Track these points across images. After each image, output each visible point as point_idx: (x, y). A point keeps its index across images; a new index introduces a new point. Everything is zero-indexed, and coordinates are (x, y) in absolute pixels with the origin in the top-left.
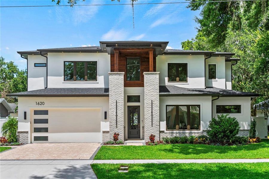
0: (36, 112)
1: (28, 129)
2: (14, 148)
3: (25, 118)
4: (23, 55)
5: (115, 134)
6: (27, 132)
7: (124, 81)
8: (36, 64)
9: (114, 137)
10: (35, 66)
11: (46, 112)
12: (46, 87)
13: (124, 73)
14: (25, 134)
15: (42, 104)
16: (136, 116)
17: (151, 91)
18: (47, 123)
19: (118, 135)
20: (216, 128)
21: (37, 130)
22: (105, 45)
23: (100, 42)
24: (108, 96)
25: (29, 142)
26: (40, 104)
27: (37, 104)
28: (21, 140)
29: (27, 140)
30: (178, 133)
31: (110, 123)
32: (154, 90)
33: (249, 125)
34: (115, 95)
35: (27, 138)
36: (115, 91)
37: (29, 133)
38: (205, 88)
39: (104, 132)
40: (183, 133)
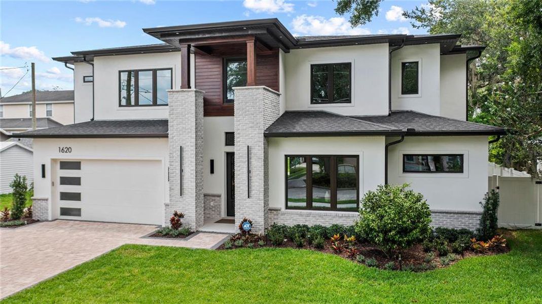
0: (65, 165)
1: (47, 195)
3: (44, 176)
4: (68, 62)
5: (176, 214)
6: (47, 200)
8: (86, 78)
9: (172, 221)
10: (84, 82)
11: (76, 165)
12: (92, 118)
14: (43, 203)
15: (68, 151)
18: (79, 184)
19: (181, 216)
21: (65, 196)
24: (166, 136)
25: (50, 218)
26: (65, 150)
27: (61, 151)
28: (36, 213)
29: (47, 213)
30: (308, 215)
31: (170, 191)
32: (253, 123)
33: (480, 203)
34: (180, 134)
35: (47, 210)
36: (179, 126)
37: (50, 202)
38: (390, 115)
39: (167, 205)
40: (321, 216)
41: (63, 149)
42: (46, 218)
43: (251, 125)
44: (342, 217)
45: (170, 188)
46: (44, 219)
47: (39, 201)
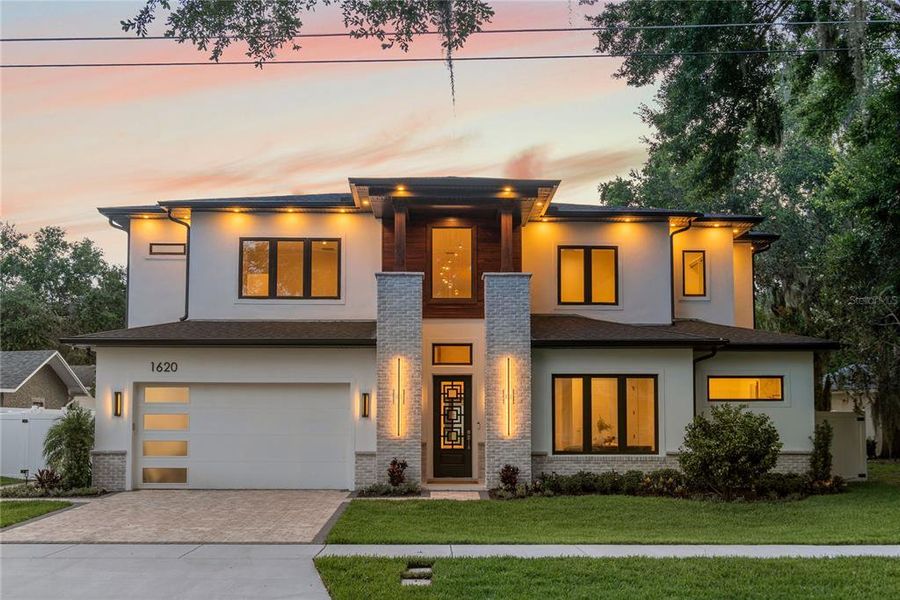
1: (126, 446)
2: (80, 504)
3: (118, 412)
4: (115, 217)
5: (394, 463)
6: (124, 454)
7: (423, 301)
8: (154, 247)
9: (392, 473)
10: (151, 253)
12: (183, 316)
13: (423, 273)
14: (116, 460)
15: (170, 369)
16: (459, 409)
17: (506, 330)
18: (185, 427)
19: (404, 465)
20: (709, 447)
22: (367, 188)
23: (352, 181)
24: (373, 344)
25: (128, 486)
26: (164, 368)
27: (156, 366)
28: (100, 479)
29: (123, 478)
30: (588, 461)
31: (378, 429)
32: (515, 326)
33: (810, 438)
34: (396, 341)
35: (124, 472)
36: (394, 328)
37: (129, 459)
38: (673, 324)
39: (359, 455)
40: (606, 461)
41: (160, 366)
42: (119, 486)
43: (511, 328)
44: (637, 461)
45: (378, 424)
46: (115, 489)
47: (107, 458)
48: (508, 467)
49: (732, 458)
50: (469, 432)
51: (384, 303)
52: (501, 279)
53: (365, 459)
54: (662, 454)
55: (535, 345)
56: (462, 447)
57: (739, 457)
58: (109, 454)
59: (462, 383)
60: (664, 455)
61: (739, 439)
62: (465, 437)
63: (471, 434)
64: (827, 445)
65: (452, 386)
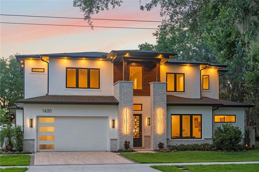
1: (35, 137)
6: (34, 140)
9: (125, 145)
10: (32, 71)
12: (47, 93)
14: (31, 142)
15: (49, 112)
19: (129, 143)
20: (224, 136)
24: (118, 104)
25: (35, 151)
26: (47, 111)
27: (44, 111)
28: (26, 148)
29: (34, 148)
30: (182, 141)
31: (119, 131)
32: (162, 99)
34: (125, 103)
35: (34, 146)
36: (124, 99)
37: (35, 141)
38: (201, 98)
39: (112, 140)
40: (187, 141)
41: (45, 111)
42: (33, 151)
43: (160, 100)
44: (196, 141)
46: (31, 152)
47: (28, 141)
48: (160, 143)
49: (231, 139)
50: (141, 132)
51: (121, 91)
52: (157, 84)
53: (113, 141)
54: (203, 139)
55: (168, 105)
56: (139, 137)
57: (232, 139)
58: (29, 140)
59: (138, 117)
60: (204, 139)
61: (233, 134)
62: (140, 134)
63: (141, 133)
64: (248, 136)
65: (136, 117)
